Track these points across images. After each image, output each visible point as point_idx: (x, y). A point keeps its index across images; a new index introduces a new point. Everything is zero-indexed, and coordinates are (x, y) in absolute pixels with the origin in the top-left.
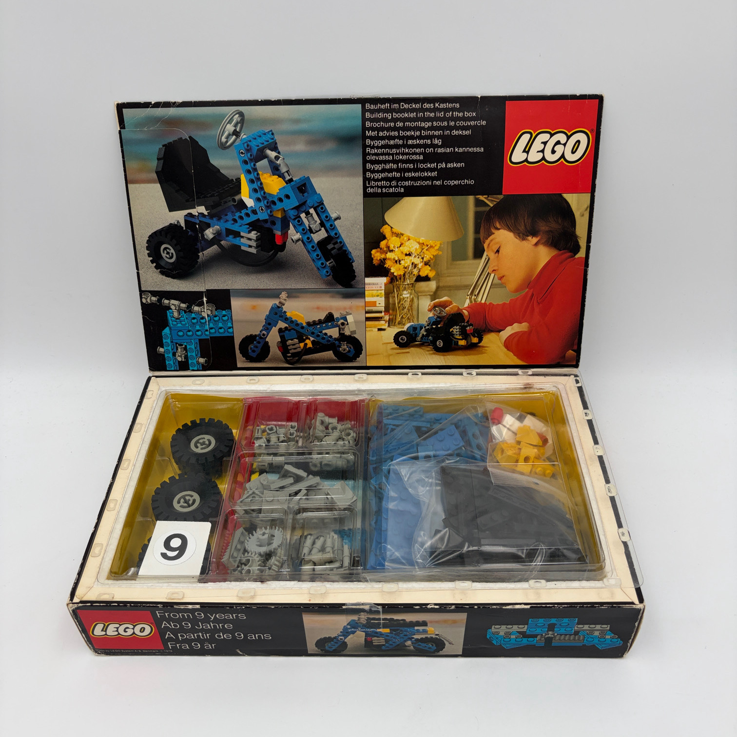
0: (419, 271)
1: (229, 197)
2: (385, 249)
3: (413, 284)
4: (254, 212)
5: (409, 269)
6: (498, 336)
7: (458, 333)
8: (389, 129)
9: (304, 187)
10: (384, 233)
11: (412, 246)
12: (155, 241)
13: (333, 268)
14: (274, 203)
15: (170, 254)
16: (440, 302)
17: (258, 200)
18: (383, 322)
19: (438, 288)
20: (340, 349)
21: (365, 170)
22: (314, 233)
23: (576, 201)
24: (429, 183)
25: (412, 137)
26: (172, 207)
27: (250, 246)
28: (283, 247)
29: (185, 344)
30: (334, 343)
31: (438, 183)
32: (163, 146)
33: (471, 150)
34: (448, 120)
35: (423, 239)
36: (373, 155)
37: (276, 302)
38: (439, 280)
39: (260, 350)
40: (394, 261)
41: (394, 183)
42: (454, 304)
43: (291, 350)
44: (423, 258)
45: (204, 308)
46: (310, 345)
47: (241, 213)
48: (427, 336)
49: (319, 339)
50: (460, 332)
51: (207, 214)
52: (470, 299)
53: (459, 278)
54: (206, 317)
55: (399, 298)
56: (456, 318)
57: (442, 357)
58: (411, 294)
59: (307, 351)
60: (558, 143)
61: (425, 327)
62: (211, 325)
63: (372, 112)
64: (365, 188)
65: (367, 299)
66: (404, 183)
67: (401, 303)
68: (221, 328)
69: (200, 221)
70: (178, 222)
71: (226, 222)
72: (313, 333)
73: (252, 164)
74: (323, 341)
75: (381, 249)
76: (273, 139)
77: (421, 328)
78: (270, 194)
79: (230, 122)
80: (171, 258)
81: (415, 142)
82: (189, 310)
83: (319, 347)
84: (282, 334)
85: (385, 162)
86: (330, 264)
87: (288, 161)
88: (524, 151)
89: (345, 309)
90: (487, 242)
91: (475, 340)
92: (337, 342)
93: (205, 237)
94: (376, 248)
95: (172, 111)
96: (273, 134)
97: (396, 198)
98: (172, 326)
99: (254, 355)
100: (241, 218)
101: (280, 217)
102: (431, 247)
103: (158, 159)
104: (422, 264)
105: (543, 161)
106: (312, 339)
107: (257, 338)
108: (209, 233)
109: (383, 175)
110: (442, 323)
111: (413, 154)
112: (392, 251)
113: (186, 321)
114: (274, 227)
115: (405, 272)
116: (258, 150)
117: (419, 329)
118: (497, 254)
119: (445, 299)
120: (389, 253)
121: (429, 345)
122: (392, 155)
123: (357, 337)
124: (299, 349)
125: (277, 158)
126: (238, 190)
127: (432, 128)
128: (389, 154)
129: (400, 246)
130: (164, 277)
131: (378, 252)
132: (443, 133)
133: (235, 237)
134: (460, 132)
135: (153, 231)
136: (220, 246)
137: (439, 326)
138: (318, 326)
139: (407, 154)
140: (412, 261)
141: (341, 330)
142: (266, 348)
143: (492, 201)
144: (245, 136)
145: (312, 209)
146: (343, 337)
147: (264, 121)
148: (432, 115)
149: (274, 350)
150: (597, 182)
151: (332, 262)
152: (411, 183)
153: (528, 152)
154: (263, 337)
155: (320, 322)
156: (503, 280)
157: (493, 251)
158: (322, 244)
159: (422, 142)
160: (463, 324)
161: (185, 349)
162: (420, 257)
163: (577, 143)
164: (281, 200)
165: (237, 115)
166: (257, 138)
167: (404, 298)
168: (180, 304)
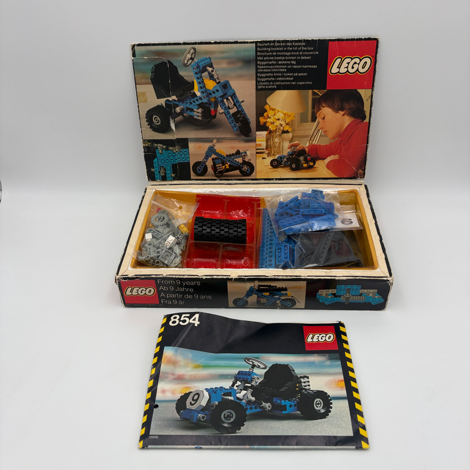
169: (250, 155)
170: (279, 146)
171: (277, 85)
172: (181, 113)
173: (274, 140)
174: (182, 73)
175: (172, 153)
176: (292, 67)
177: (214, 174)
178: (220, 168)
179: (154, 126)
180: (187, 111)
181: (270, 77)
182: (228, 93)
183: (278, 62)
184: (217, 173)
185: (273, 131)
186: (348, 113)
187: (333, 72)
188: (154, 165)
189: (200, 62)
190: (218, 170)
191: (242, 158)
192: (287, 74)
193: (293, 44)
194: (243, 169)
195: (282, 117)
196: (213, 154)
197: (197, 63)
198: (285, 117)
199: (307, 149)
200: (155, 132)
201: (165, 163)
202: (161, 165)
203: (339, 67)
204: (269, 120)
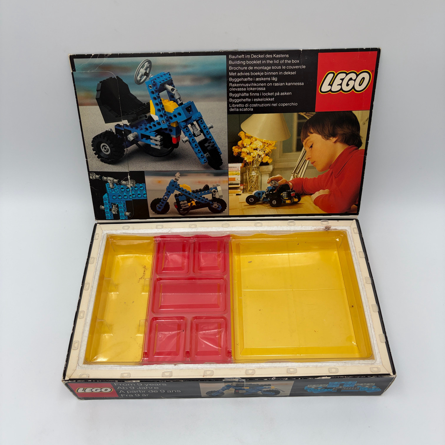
0: (262, 159)
1: (143, 114)
2: (241, 146)
3: (258, 167)
4: (159, 124)
5: (256, 158)
6: (310, 197)
7: (286, 196)
8: (244, 71)
9: (190, 108)
10: (240, 136)
11: (258, 144)
12: (97, 141)
13: (208, 158)
14: (171, 118)
15: (107, 149)
16: (275, 178)
17: (161, 116)
18: (239, 190)
19: (274, 169)
20: (213, 206)
21: (228, 97)
22: (196, 137)
23: (360, 115)
24: (269, 105)
25: (258, 76)
26: (107, 121)
27: (156, 145)
28: (177, 145)
29: (117, 204)
30: (209, 203)
31: (275, 105)
32: (100, 82)
33: (296, 84)
34: (281, 65)
35: (265, 139)
36: (234, 87)
37: (173, 178)
38: (274, 164)
39: (163, 207)
40: (247, 154)
41: (247, 105)
42: (284, 179)
43: (182, 207)
44: (264, 152)
45: (128, 182)
46: (194, 204)
47: (150, 124)
48: (267, 198)
49: (200, 201)
50: (287, 195)
51: (129, 125)
52: (294, 176)
53: (287, 163)
54: (130, 188)
55: (249, 176)
56: (285, 187)
57: (275, 210)
58: (257, 173)
59: (193, 208)
60: (351, 79)
61: (265, 193)
62: (133, 193)
63: (233, 60)
64: (228, 108)
65: (230, 177)
66: (253, 105)
67: (251, 178)
68: (139, 194)
69: (124, 129)
70: (111, 130)
71: (141, 130)
72: (196, 197)
73: (157, 94)
74: (202, 202)
75: (238, 146)
76: (170, 78)
77: (263, 193)
78: (169, 113)
79: (142, 67)
80: (107, 151)
81: (260, 79)
82: (119, 183)
83: (200, 205)
84: (177, 198)
85: (242, 92)
86: (206, 155)
87: (179, 92)
88: (329, 85)
89: (216, 182)
90: (305, 141)
91: (296, 200)
92: (211, 202)
93: (128, 139)
94: (235, 146)
95: (105, 60)
96: (170, 75)
97: (249, 115)
98: (109, 193)
99: (160, 210)
100: (151, 127)
101: (175, 126)
102: (270, 144)
103: (97, 91)
104: (264, 155)
105: (341, 91)
106: (195, 200)
107: (162, 200)
108: (131, 137)
109: (240, 100)
110: (276, 190)
111: (259, 87)
112: (245, 147)
113: (117, 190)
114: (171, 133)
115: (253, 160)
116: (160, 85)
117: (261, 194)
118: (311, 149)
119: (278, 176)
120: (243, 149)
121: (268, 203)
122: (246, 87)
123: (223, 199)
124: (187, 206)
125: (173, 90)
126: (148, 110)
127: (271, 71)
128: (244, 87)
129: (251, 144)
130: (103, 163)
131: (236, 148)
132: (278, 73)
133: (147, 139)
134: (289, 73)
135: (95, 135)
136: (138, 145)
137: (274, 192)
138: (199, 193)
139: (255, 87)
140: (258, 153)
141: (214, 195)
142: (167, 206)
143: (308, 116)
144: (152, 76)
145: (195, 122)
146: (214, 199)
147: (165, 66)
148: (271, 62)
149: (172, 207)
150: (374, 103)
151: (208, 154)
152: (257, 105)
153: (331, 86)
154: (165, 199)
155: (201, 190)
156: (314, 164)
157: (308, 147)
158: (201, 143)
159: (265, 79)
160: (289, 191)
161: (117, 206)
162: (263, 151)
163: (363, 79)
164: (175, 116)
165: (147, 63)
166: (160, 77)
167: (252, 176)
168: (113, 180)
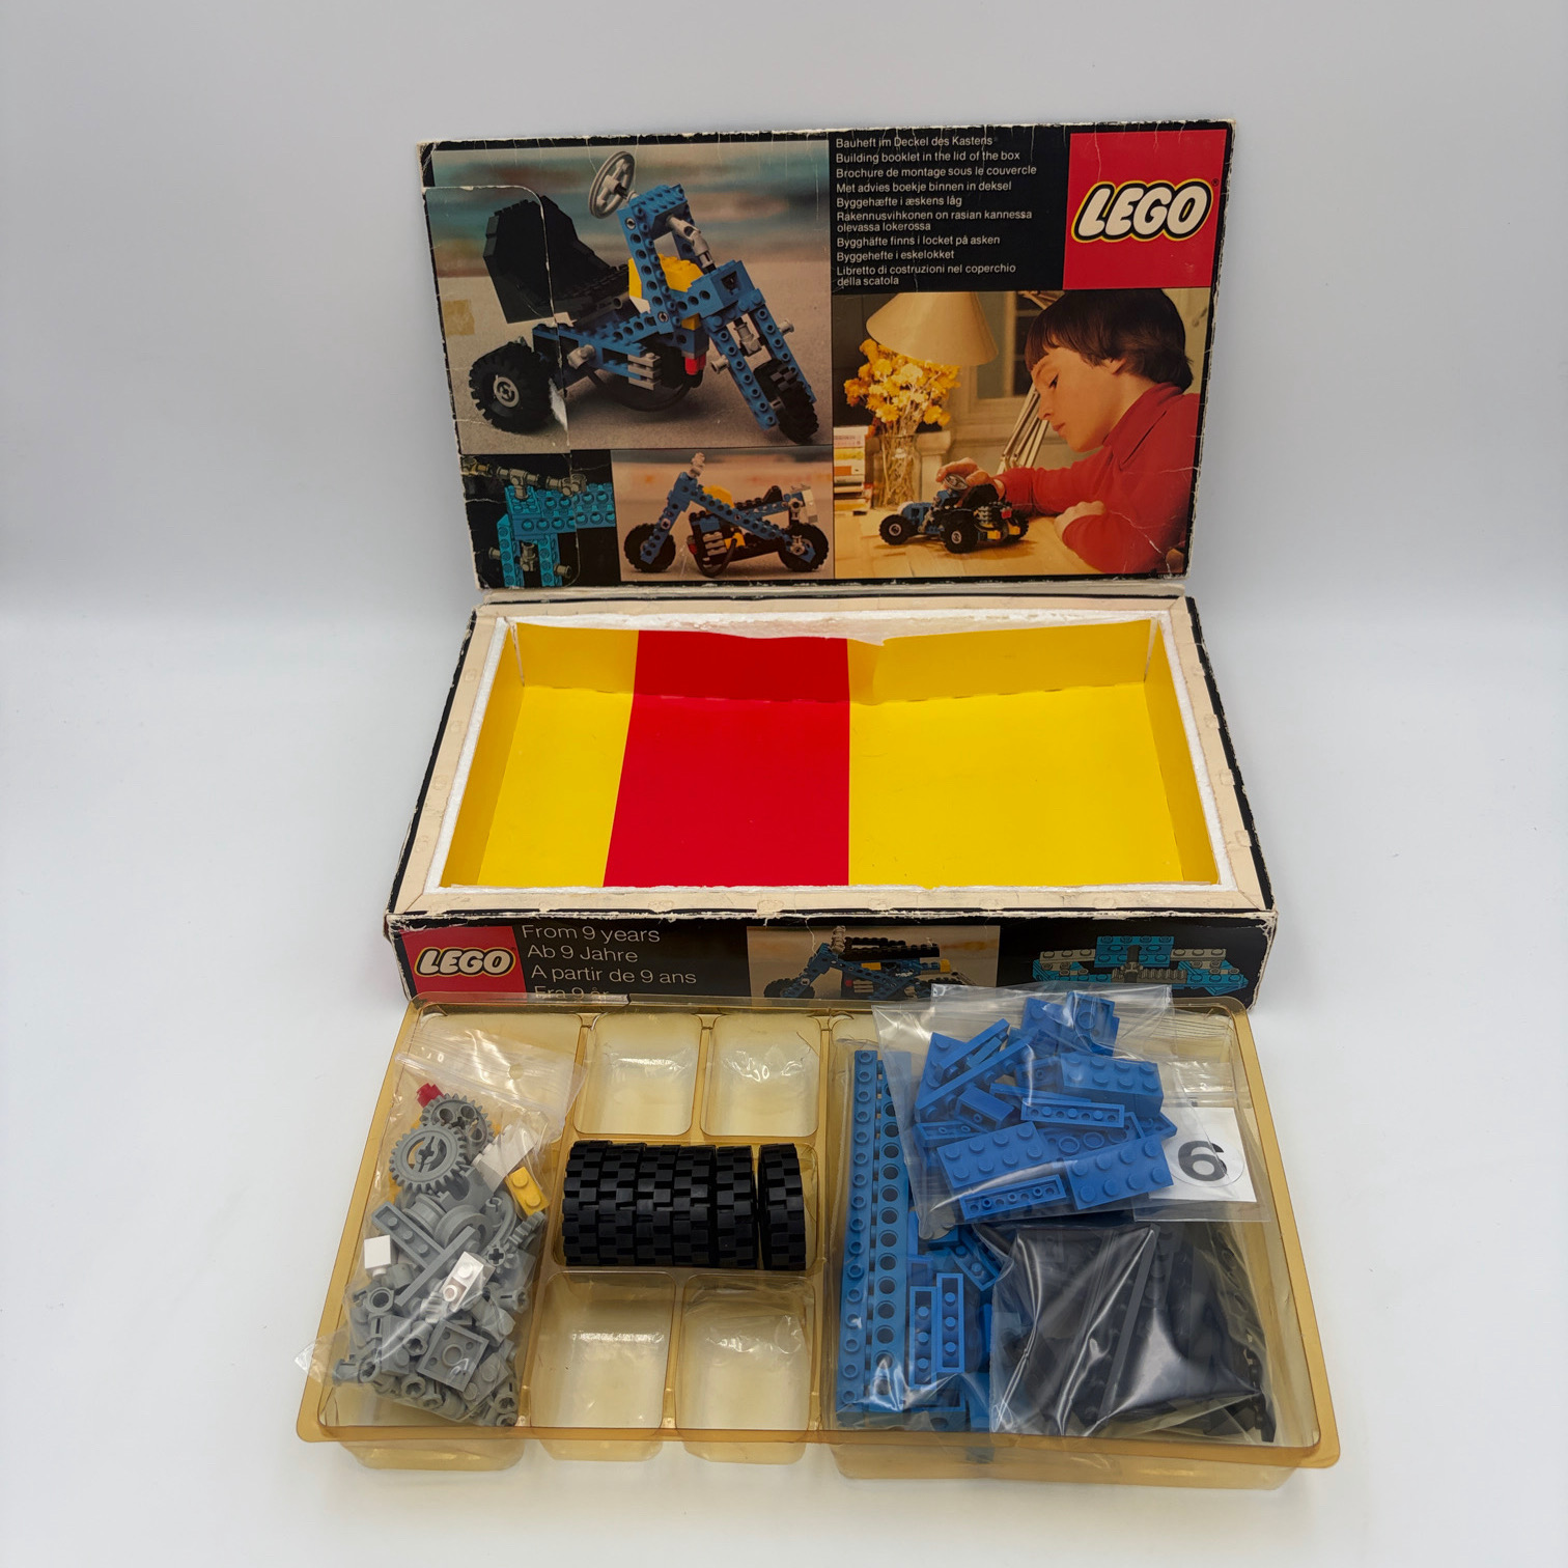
169: (814, 505)
170: (909, 473)
171: (901, 276)
172: (587, 368)
173: (893, 455)
174: (590, 236)
175: (558, 500)
176: (950, 216)
177: (695, 564)
178: (716, 545)
179: (496, 409)
180: (606, 361)
181: (877, 249)
182: (740, 303)
183: (904, 202)
184: (707, 563)
185: (888, 426)
186: (1133, 365)
187: (1083, 231)
188: (500, 538)
189: (647, 202)
190: (709, 553)
191: (787, 513)
192: (932, 241)
193: (954, 140)
194: (792, 548)
195: (918, 379)
196: (691, 502)
197: (638, 205)
198: (929, 378)
199: (999, 484)
200: (500, 431)
201: (535, 530)
202: (524, 539)
203: (1104, 217)
204: (874, 389)
